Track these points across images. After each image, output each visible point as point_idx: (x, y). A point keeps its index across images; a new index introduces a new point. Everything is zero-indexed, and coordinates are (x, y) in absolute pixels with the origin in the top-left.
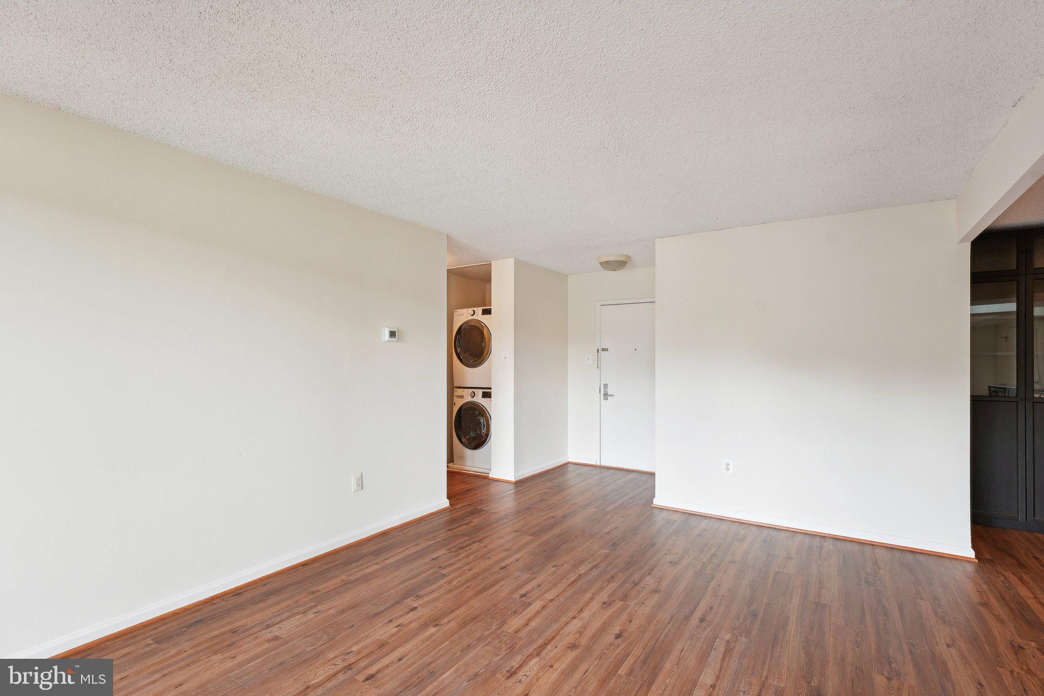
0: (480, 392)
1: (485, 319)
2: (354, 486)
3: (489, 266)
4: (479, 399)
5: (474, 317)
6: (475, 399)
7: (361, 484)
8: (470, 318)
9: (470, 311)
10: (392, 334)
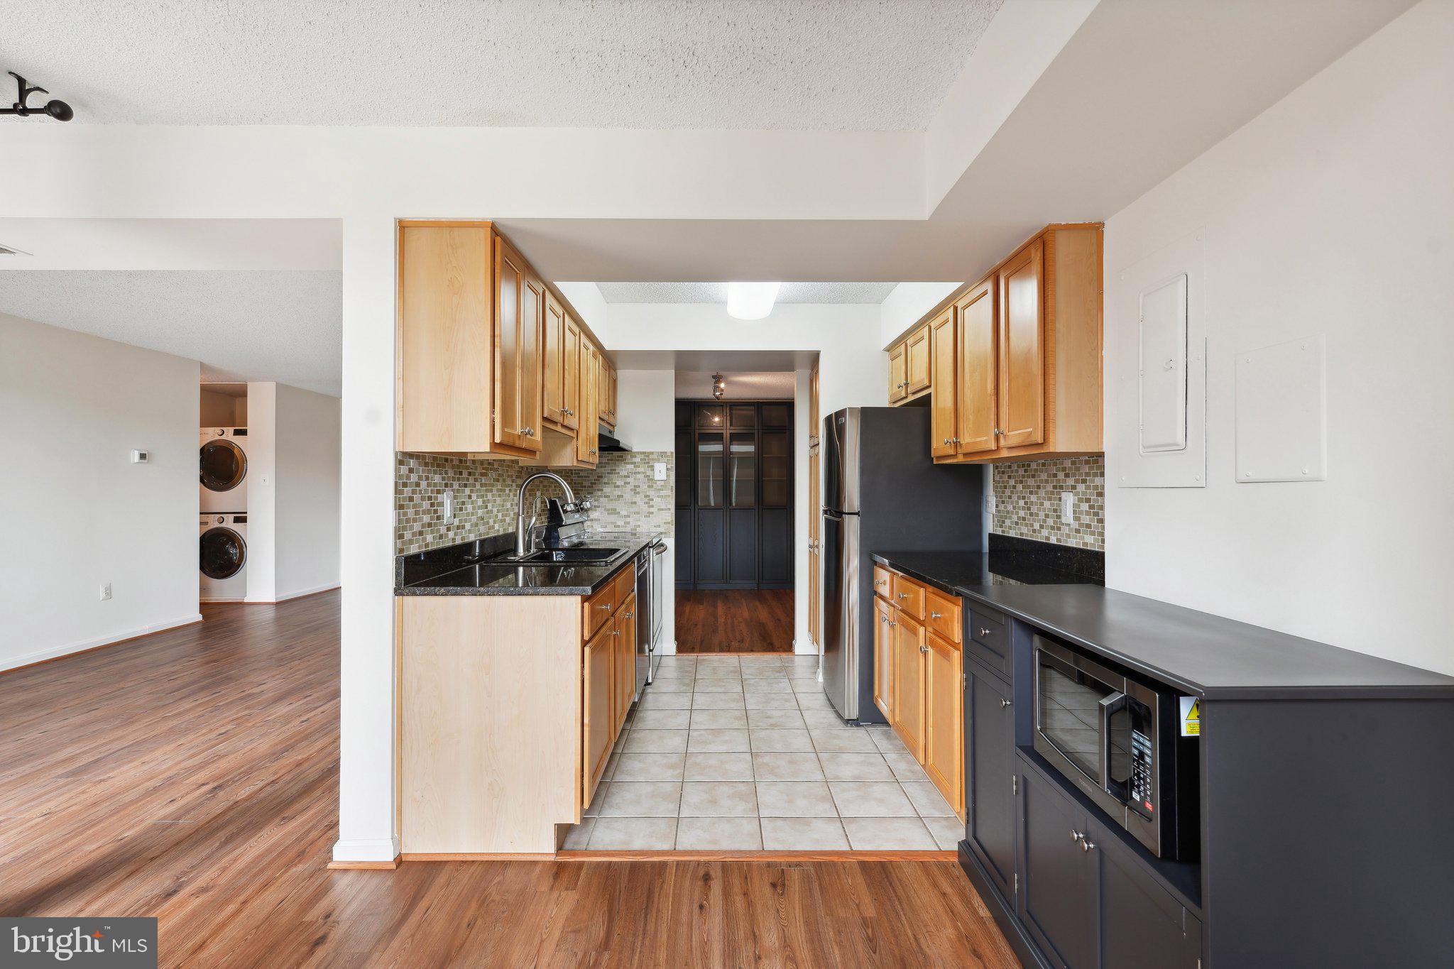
0: (231, 517)
1: (238, 441)
2: (102, 595)
3: (246, 386)
4: (229, 524)
5: (224, 437)
6: (224, 525)
7: (109, 592)
8: (218, 438)
9: (218, 430)
10: (143, 456)
